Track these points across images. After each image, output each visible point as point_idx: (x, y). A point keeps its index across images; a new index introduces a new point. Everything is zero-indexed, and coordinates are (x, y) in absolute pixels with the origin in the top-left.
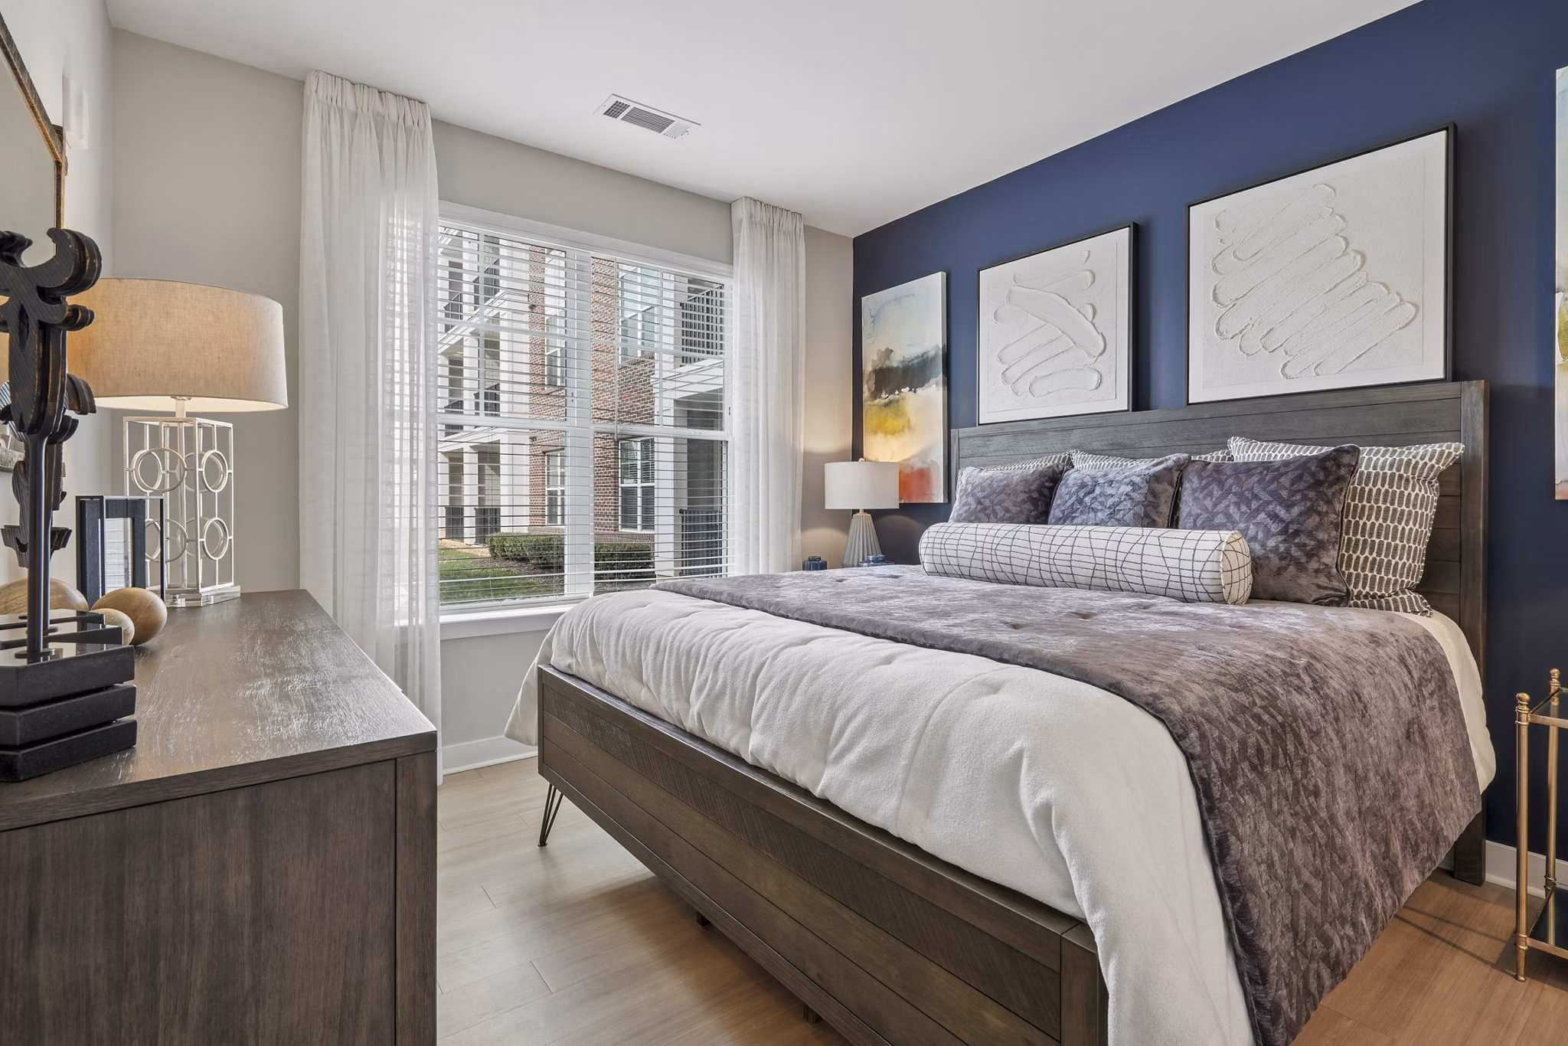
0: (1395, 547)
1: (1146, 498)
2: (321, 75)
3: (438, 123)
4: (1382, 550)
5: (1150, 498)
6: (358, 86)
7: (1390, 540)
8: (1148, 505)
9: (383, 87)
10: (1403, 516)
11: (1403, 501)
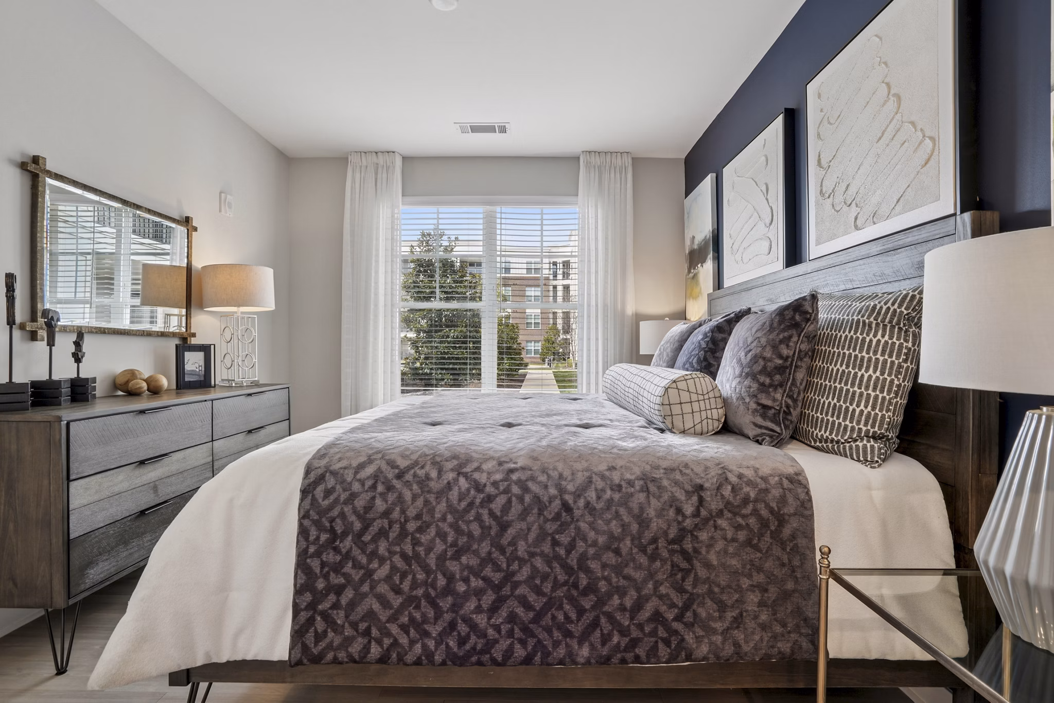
0: (852, 394)
1: (707, 345)
2: (362, 153)
3: (405, 159)
4: (841, 396)
5: (711, 346)
6: (380, 154)
7: (849, 387)
8: (708, 351)
9: (376, 151)
10: (863, 362)
11: (864, 347)
